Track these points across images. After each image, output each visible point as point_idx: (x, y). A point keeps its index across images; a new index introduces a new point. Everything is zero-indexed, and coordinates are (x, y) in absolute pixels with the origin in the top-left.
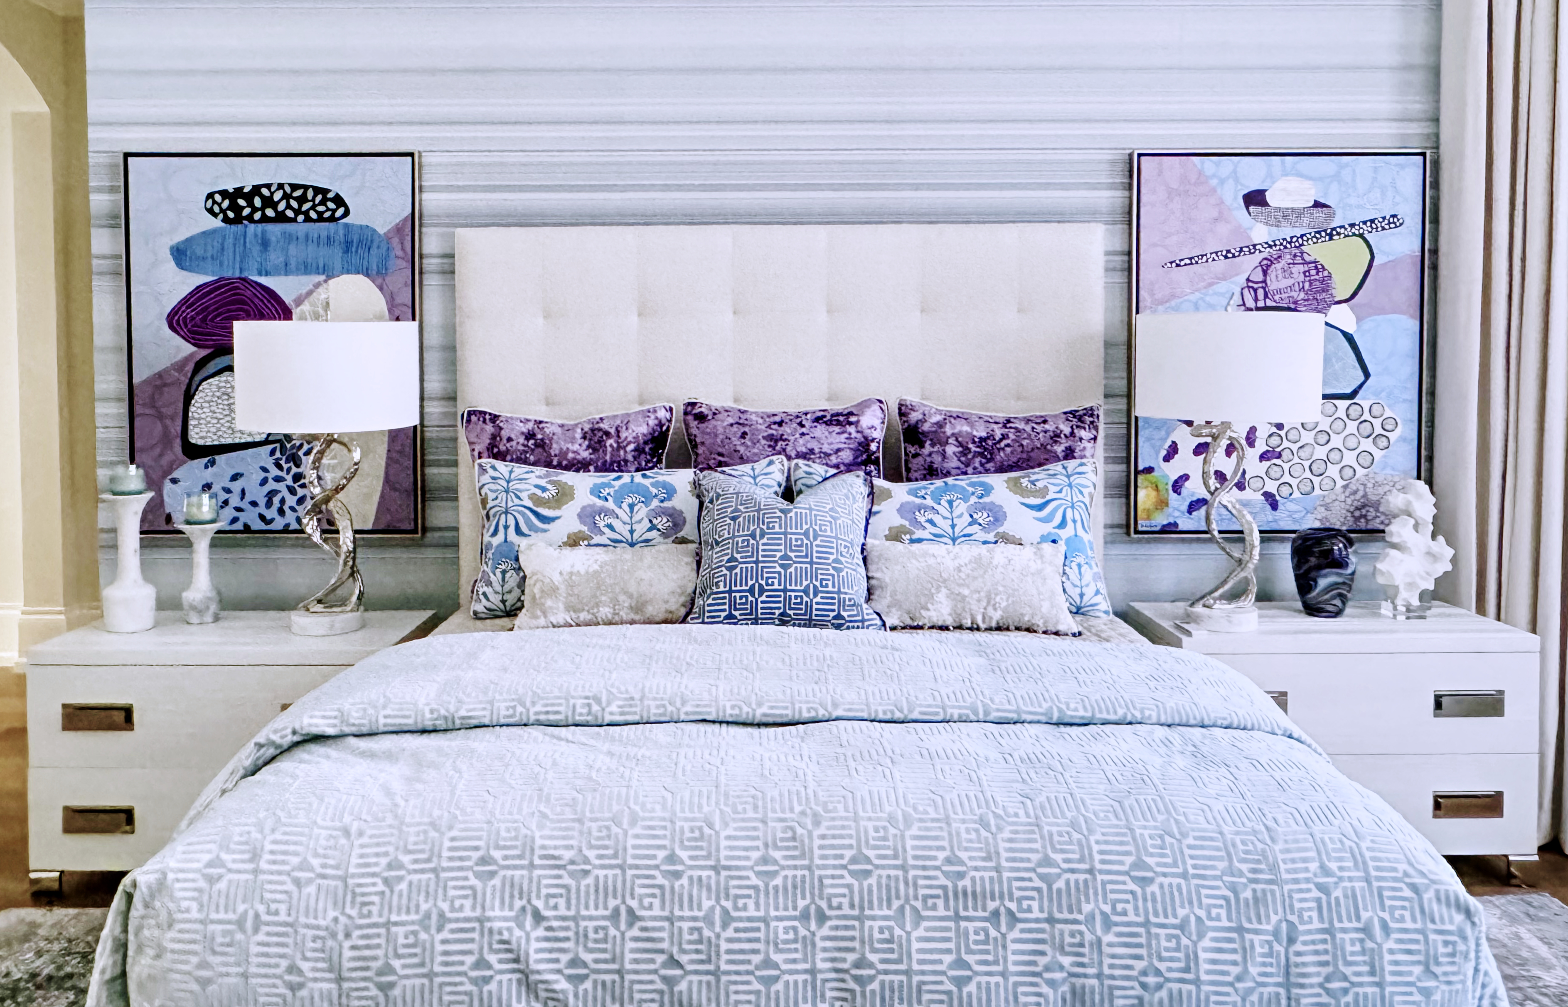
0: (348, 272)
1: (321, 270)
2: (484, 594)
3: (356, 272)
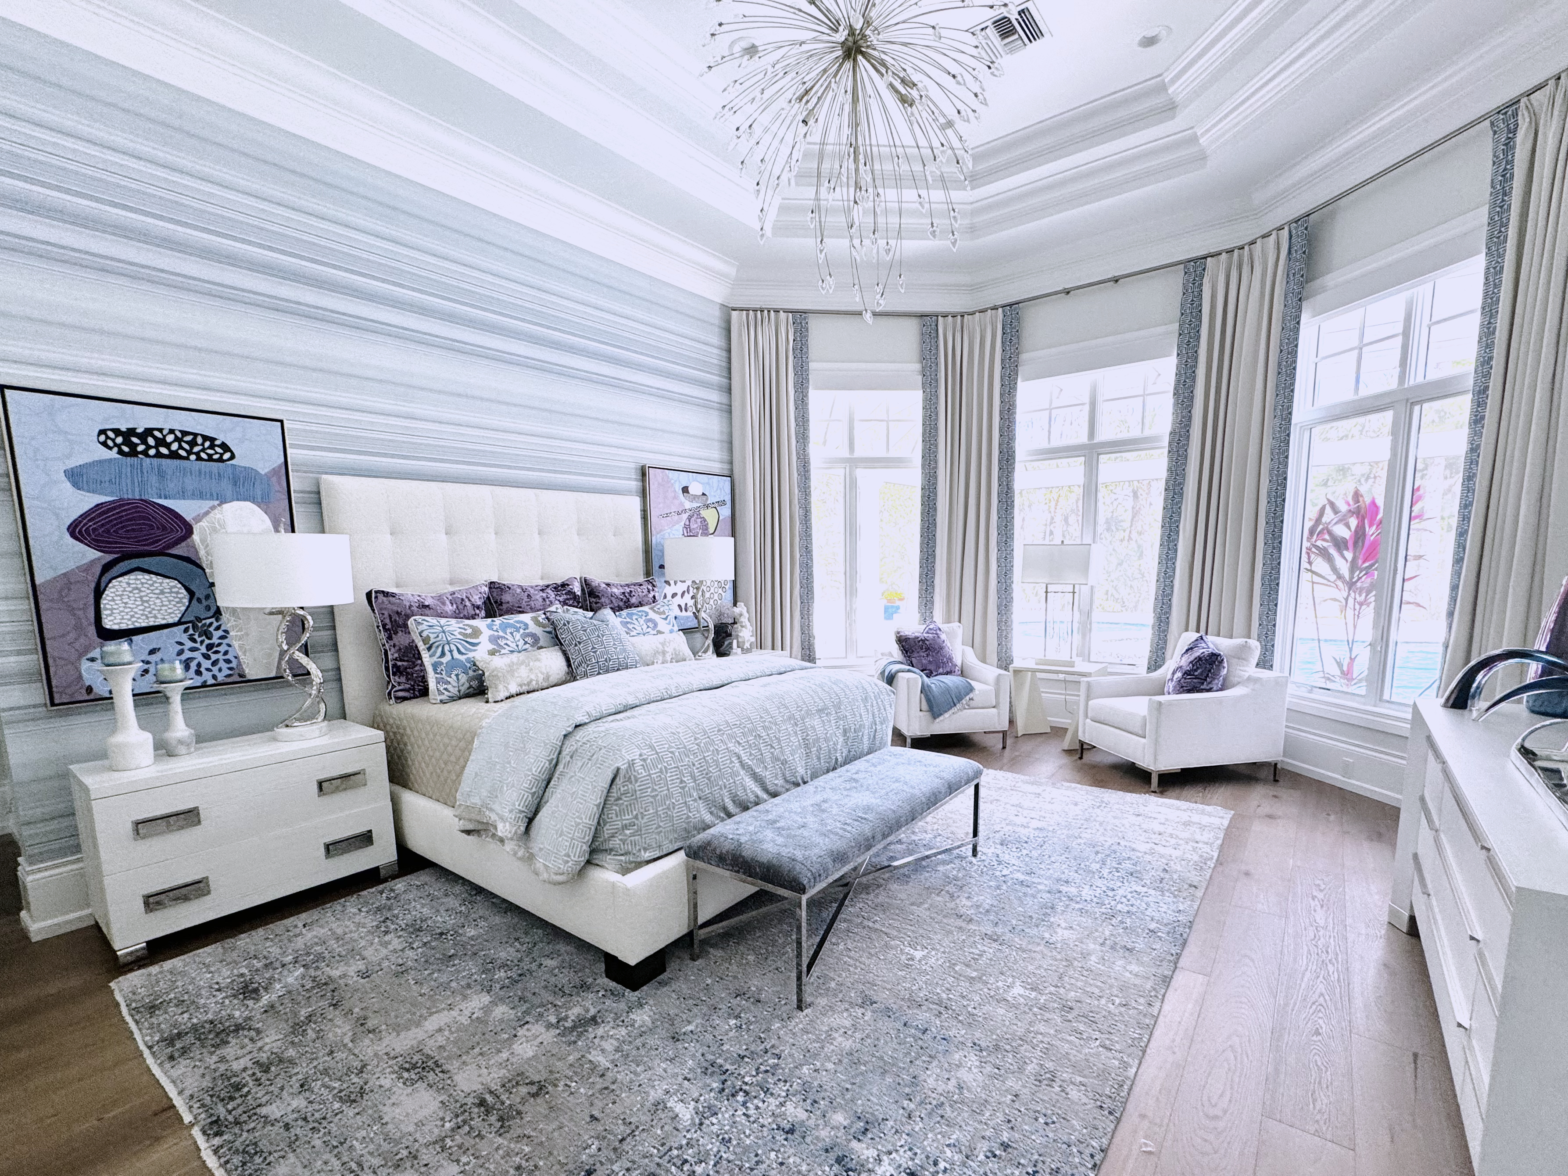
0: (238, 500)
1: (215, 497)
2: (446, 689)
3: (245, 500)
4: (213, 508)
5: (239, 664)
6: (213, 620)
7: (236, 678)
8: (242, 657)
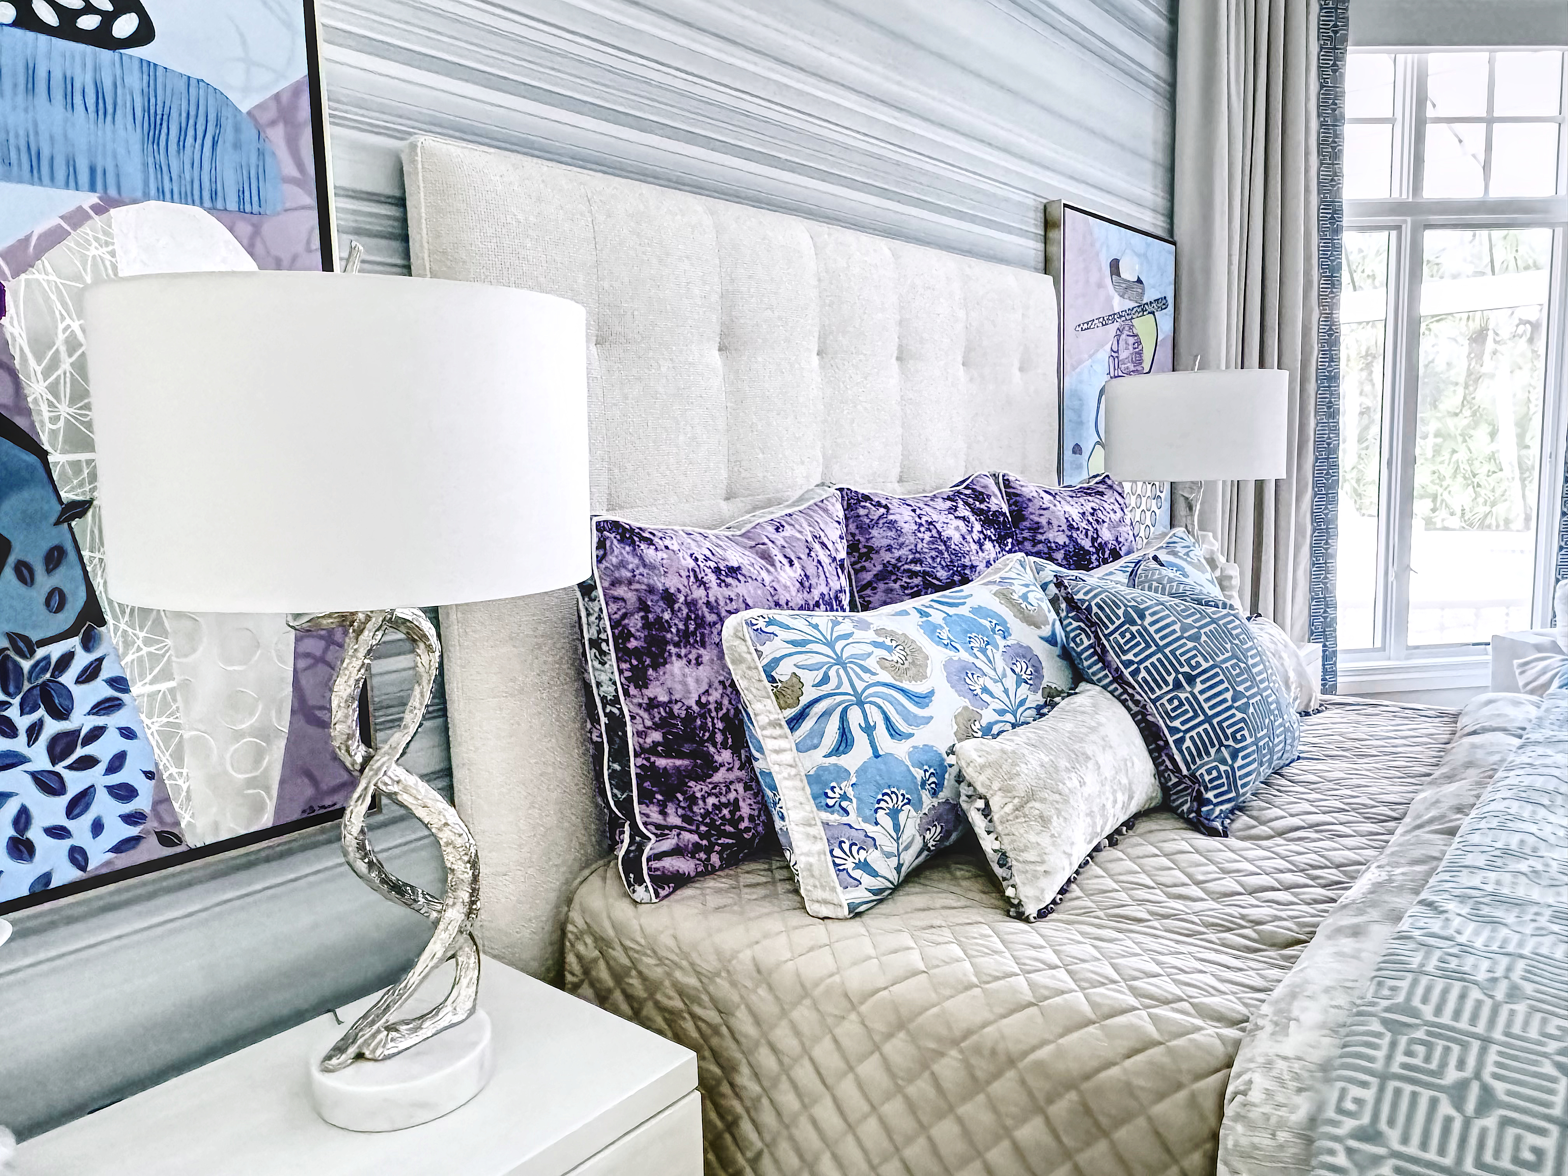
0: (161, 195)
1: (84, 177)
2: (864, 866)
3: (186, 198)
4: (77, 218)
5: (162, 800)
6: (74, 642)
7: (152, 850)
8: (169, 770)
